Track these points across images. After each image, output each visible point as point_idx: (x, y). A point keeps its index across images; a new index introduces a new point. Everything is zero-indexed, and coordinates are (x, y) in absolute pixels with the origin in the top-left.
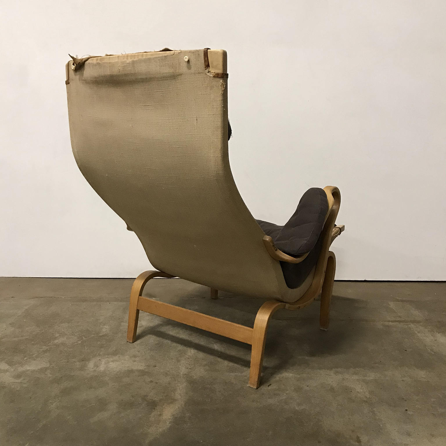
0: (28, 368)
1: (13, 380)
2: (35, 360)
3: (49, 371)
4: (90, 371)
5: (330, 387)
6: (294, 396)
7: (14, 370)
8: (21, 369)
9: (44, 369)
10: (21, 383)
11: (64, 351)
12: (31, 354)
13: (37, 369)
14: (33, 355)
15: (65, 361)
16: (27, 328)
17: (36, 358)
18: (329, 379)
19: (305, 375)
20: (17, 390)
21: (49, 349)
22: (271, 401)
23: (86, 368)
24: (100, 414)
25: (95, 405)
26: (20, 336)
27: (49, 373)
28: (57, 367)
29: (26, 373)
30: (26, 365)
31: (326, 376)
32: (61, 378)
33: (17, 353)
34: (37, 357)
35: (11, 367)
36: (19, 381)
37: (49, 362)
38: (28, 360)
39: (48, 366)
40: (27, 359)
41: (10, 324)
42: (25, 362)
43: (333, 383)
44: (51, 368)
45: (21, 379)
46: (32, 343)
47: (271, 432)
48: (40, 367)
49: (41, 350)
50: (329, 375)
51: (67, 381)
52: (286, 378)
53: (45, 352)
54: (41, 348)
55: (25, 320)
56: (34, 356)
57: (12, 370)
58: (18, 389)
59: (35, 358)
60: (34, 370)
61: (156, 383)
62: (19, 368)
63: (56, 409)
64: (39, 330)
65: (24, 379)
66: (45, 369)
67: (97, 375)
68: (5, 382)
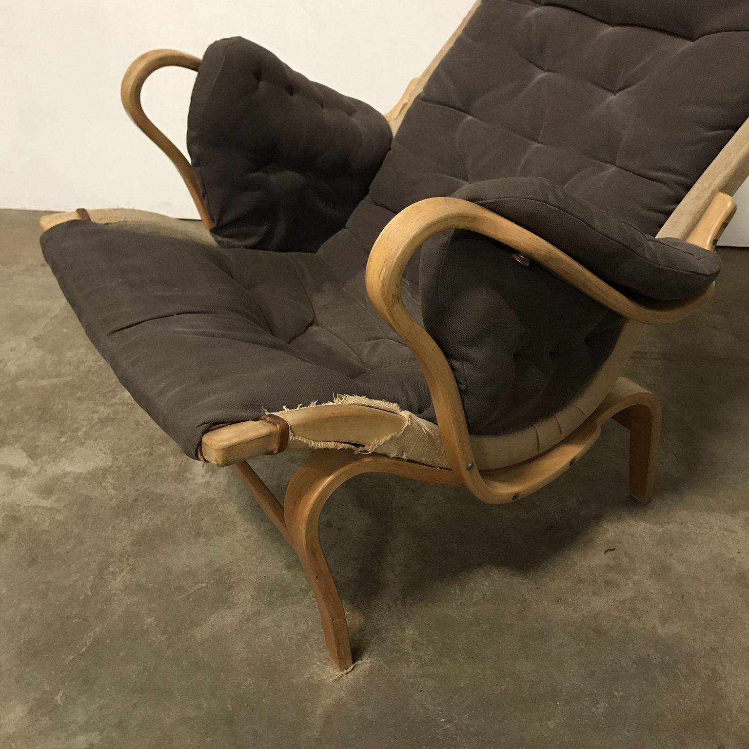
0: (68, 468)
1: (36, 500)
2: (82, 444)
3: (110, 479)
4: (196, 484)
5: (734, 569)
6: (652, 591)
7: (40, 472)
8: (53, 469)
9: (101, 473)
10: (51, 509)
11: (145, 422)
12: (75, 426)
13: (85, 472)
14: (78, 430)
15: (145, 451)
16: (69, 354)
17: (85, 439)
18: (731, 543)
19: (673, 528)
20: (44, 530)
21: (111, 415)
22: (600, 603)
23: (188, 475)
24: (215, 615)
25: (207, 586)
26: (54, 373)
27: (111, 484)
28: (127, 469)
29: (63, 482)
30: (64, 459)
31: (725, 533)
32: (136, 500)
33: (46, 421)
34: (87, 436)
35: (32, 462)
36: (47, 503)
37: (112, 451)
38: (68, 444)
39: (110, 464)
40: (66, 442)
41: (36, 339)
42: (61, 448)
43: (743, 555)
44: (115, 470)
45: (53, 498)
46: (79, 394)
47: (602, 704)
48: (91, 466)
49: (96, 416)
50: (731, 531)
51: (147, 512)
52: (630, 534)
53: (104, 422)
54: (97, 412)
55: (65, 330)
56: (80, 433)
57: (35, 470)
58: (46, 525)
59: (83, 440)
60: (80, 474)
61: (340, 529)
62: (49, 466)
63: (123, 594)
64: (93, 361)
65: (58, 500)
66: (103, 473)
67: (213, 497)
68: (19, 505)
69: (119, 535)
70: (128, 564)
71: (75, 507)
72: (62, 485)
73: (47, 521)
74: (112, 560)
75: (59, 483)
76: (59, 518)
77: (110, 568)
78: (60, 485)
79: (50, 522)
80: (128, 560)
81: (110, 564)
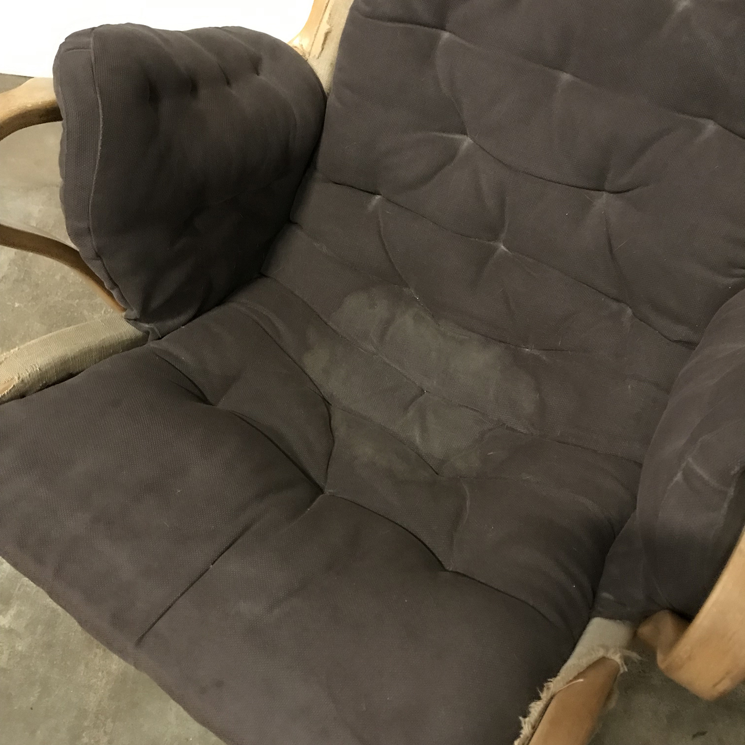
69: (94, 680)
70: (105, 732)
71: (40, 628)
72: (22, 590)
73: (4, 652)
74: (86, 724)
75: (19, 585)
76: (20, 648)
77: (84, 737)
78: (19, 589)
79: (10, 655)
80: (104, 725)
81: (83, 732)
